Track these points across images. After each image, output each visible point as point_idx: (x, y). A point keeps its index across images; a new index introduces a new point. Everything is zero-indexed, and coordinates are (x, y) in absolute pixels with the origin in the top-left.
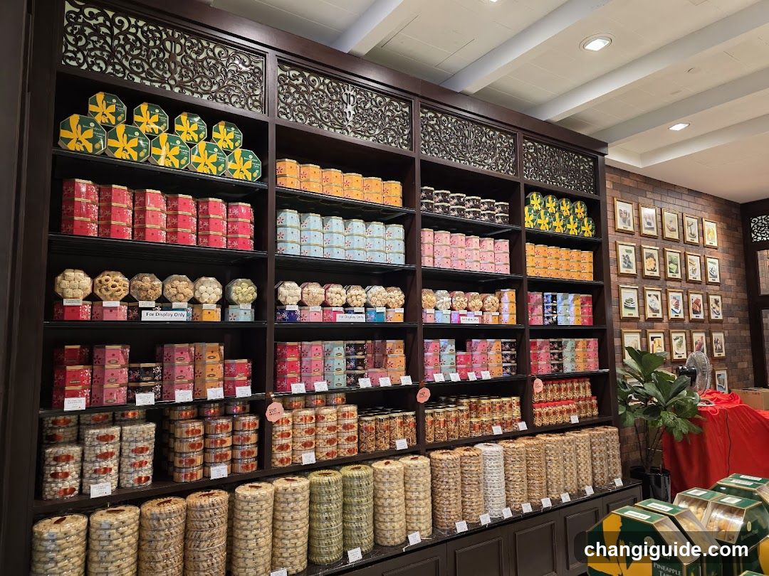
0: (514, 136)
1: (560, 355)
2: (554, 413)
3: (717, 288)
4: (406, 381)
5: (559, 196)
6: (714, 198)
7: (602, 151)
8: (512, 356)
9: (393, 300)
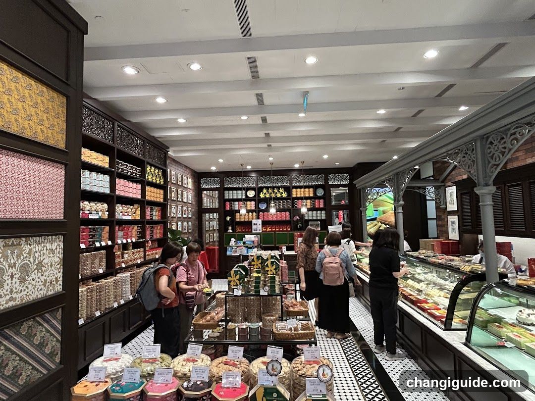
0: (144, 141)
1: (152, 231)
2: (152, 254)
3: (190, 205)
4: (110, 243)
5: (155, 167)
6: (192, 169)
7: (168, 150)
8: (140, 232)
9: (104, 208)
